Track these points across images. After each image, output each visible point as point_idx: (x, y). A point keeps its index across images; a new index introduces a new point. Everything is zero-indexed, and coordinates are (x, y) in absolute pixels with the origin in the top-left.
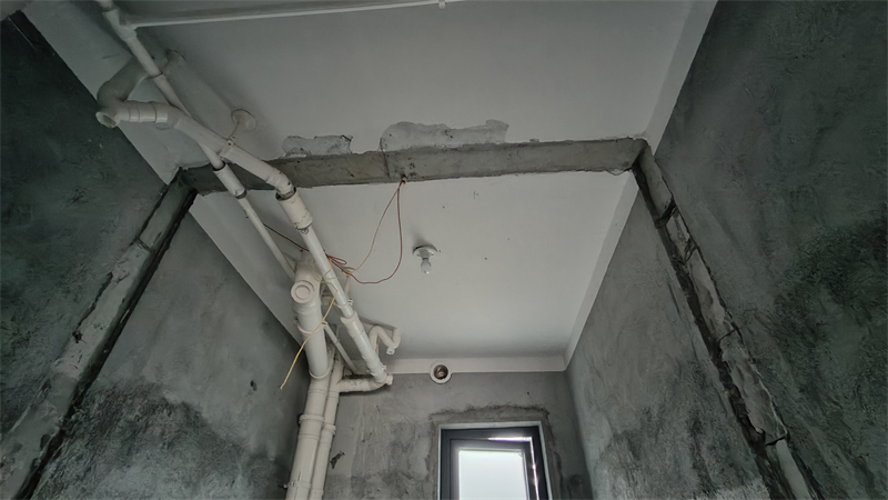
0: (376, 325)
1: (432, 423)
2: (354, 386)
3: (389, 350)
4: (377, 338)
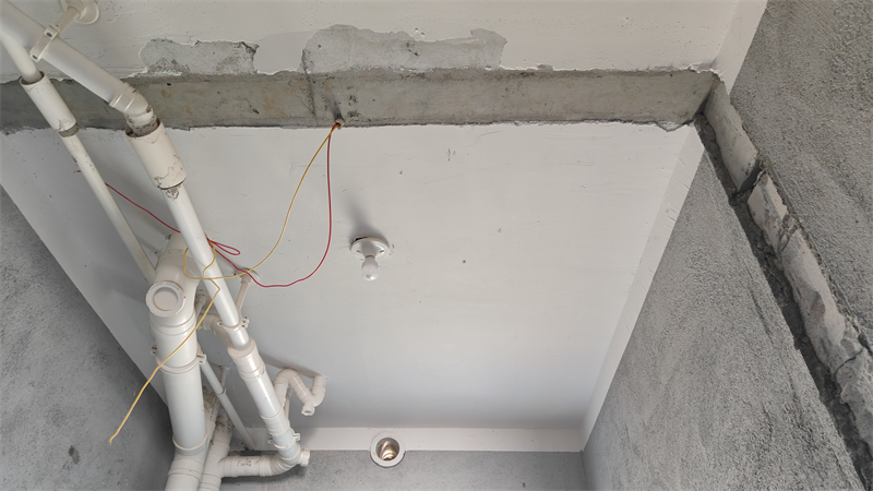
0: (286, 367)
2: (247, 467)
3: (305, 408)
4: (288, 390)
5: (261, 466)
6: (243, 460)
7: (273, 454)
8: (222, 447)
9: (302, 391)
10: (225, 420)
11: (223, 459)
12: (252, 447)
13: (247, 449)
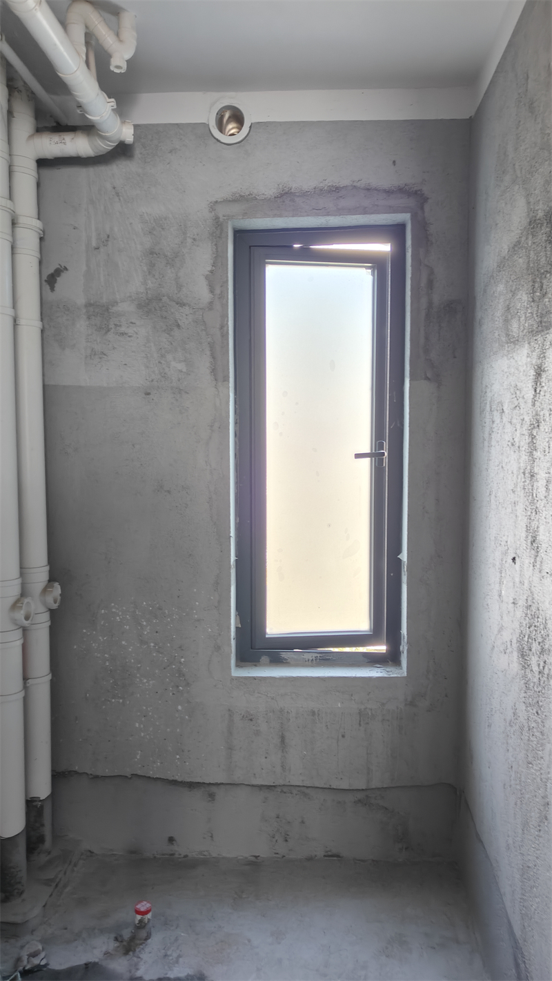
1: (217, 218)
2: (61, 146)
3: (114, 61)
4: (87, 34)
5: (77, 145)
6: (56, 138)
8: (25, 121)
9: (105, 35)
11: (31, 137)
12: (64, 120)
13: (58, 123)
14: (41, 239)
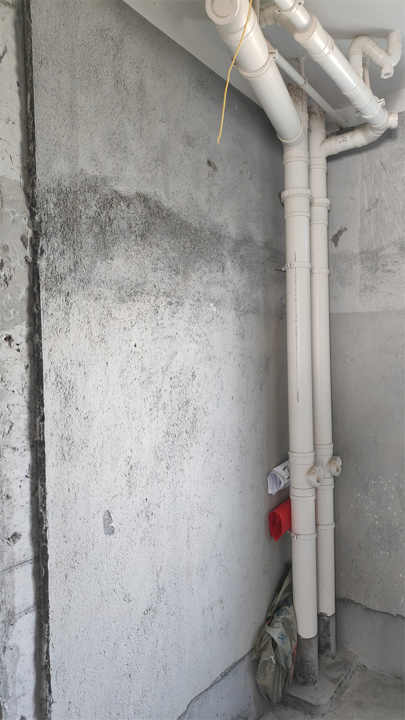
2: (344, 143)
3: (384, 72)
4: (364, 59)
5: (356, 139)
6: (340, 138)
7: (364, 125)
8: (319, 133)
9: (378, 55)
10: (315, 109)
11: (323, 142)
12: (346, 125)
13: (341, 128)
14: (329, 211)
